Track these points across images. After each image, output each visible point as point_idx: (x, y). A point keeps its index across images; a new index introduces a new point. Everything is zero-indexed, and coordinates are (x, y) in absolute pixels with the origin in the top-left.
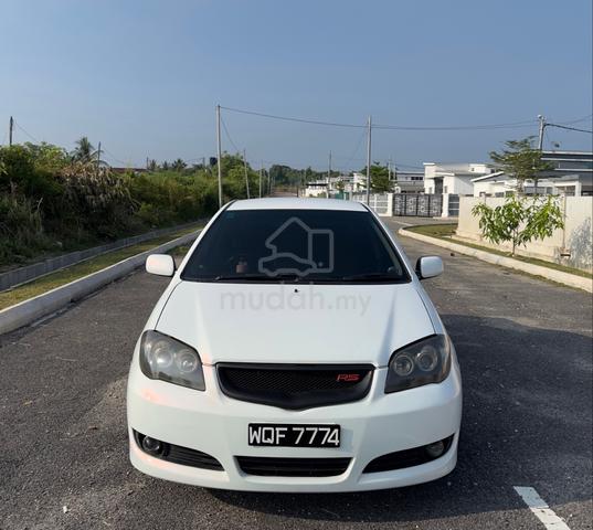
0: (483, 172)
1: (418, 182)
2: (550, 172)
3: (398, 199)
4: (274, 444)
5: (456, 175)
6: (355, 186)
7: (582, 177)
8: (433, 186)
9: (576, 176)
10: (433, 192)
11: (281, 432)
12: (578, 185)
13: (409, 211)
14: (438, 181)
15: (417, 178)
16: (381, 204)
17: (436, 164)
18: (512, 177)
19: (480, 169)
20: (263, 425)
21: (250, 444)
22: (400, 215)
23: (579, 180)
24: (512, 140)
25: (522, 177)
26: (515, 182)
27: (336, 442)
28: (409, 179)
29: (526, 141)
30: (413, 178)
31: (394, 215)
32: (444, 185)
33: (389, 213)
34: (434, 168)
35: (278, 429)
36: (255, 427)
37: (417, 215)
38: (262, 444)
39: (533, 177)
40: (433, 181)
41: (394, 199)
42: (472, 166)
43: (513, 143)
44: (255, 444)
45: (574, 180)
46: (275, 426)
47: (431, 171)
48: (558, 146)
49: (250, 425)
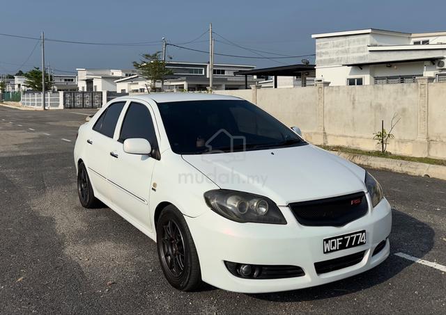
0: (121, 75)
1: (70, 83)
2: (171, 76)
3: (68, 96)
4: (337, 250)
5: (103, 78)
6: (16, 87)
7: (188, 78)
8: (85, 86)
9: (185, 78)
10: (85, 90)
11: (340, 241)
12: (185, 84)
13: (77, 104)
14: (89, 82)
15: (69, 80)
16: (54, 100)
17: (87, 69)
18: (148, 79)
19: (118, 73)
20: (330, 239)
21: (324, 253)
22: (70, 108)
23: (186, 80)
24: (148, 54)
25: (155, 79)
26: (150, 82)
27: (364, 241)
28: (63, 81)
29: (156, 55)
30: (66, 80)
31: (65, 107)
32: (94, 84)
33: (61, 107)
34: (85, 72)
35: (338, 240)
36: (326, 241)
37: (83, 107)
38: (331, 251)
39: (161, 79)
40: (85, 82)
41: (64, 96)
42: (112, 71)
43: (147, 56)
44: (327, 252)
45: (183, 81)
46: (336, 238)
47: (83, 75)
48: (171, 58)
49: (324, 240)
